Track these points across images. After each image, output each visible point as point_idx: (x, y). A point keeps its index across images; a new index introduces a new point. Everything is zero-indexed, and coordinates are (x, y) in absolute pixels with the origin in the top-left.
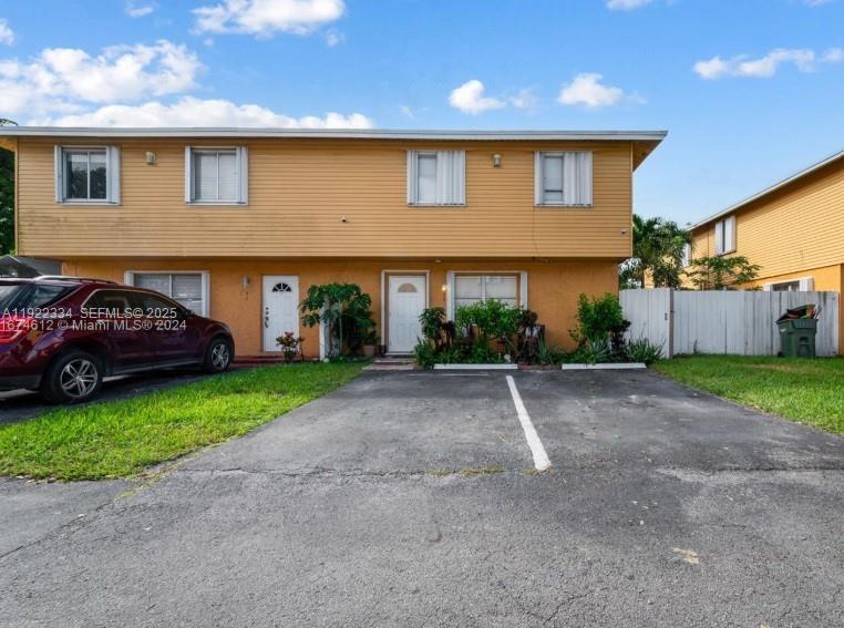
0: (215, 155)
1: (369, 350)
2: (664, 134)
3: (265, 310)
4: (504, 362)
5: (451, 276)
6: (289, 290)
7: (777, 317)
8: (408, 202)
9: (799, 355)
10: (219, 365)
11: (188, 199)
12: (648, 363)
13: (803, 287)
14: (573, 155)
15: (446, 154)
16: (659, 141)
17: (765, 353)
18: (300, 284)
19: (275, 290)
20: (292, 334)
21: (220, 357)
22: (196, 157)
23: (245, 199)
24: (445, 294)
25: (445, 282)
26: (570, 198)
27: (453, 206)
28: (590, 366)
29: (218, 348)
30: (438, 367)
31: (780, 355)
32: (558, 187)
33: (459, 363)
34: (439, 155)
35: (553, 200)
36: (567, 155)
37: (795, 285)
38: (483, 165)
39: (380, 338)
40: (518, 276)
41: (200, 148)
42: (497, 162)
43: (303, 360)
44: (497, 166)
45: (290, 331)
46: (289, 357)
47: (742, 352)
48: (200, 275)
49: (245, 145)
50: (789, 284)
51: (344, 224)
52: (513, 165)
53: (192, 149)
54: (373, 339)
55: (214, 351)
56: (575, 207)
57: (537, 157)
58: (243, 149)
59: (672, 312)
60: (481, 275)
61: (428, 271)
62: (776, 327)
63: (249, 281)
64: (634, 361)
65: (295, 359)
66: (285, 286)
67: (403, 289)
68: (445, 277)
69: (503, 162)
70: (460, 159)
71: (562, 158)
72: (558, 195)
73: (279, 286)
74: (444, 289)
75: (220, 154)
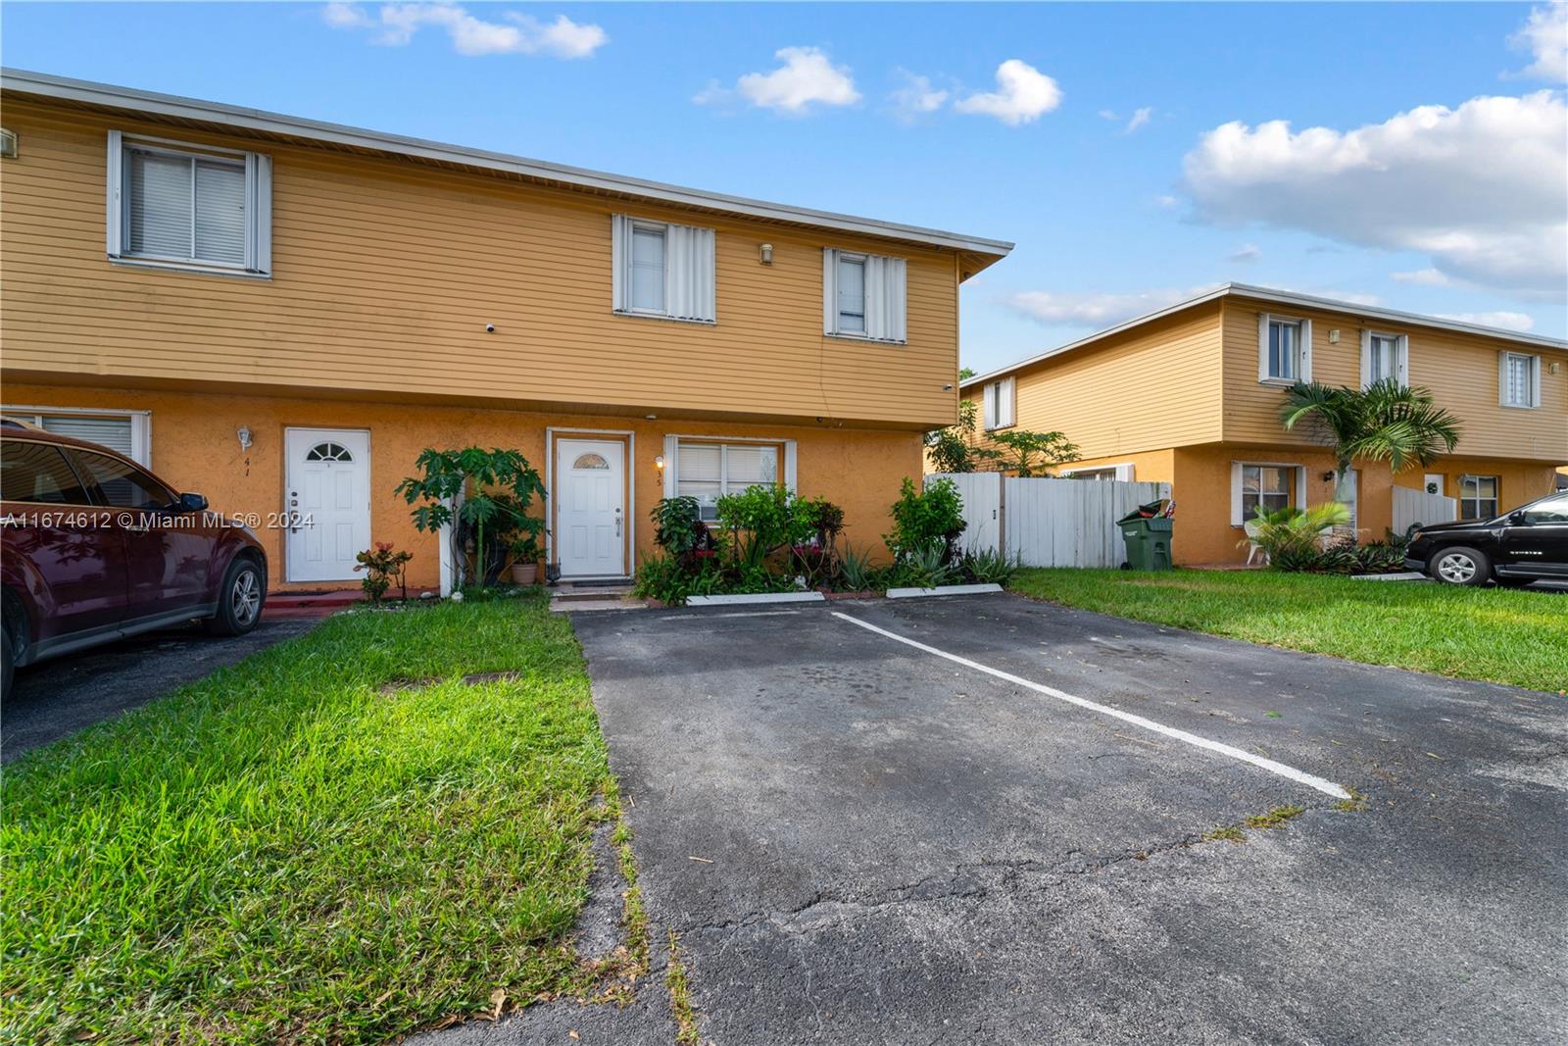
0: (186, 162)
1: (525, 573)
2: (1009, 247)
3: (289, 497)
4: (798, 589)
5: (671, 442)
6: (346, 457)
7: (1119, 517)
8: (617, 305)
9: (1155, 568)
10: (244, 617)
11: (114, 245)
12: (1002, 583)
13: (1123, 476)
14: (880, 262)
15: (682, 230)
16: (999, 257)
17: (1095, 564)
18: (372, 448)
19: (312, 456)
20: (390, 546)
21: (245, 598)
22: (134, 158)
23: (265, 264)
24: (660, 473)
25: (661, 454)
26: (876, 329)
27: (696, 323)
28: (929, 592)
29: (242, 580)
30: (695, 600)
31: (1126, 566)
32: (858, 310)
33: (725, 593)
34: (672, 230)
35: (851, 328)
36: (871, 260)
37: (1111, 472)
38: (744, 257)
39: (544, 551)
40: (781, 450)
41: (144, 140)
42: (767, 257)
43: (405, 596)
44: (767, 263)
45: (385, 541)
46: (375, 592)
47: (1071, 564)
48: (128, 419)
49: (265, 152)
50: (1097, 471)
51: (490, 337)
52: (792, 264)
53: (124, 139)
54: (532, 553)
55: (236, 585)
56: (882, 343)
57: (828, 257)
58: (262, 159)
59: (1002, 507)
60: (719, 443)
61: (632, 433)
62: (1118, 530)
63: (252, 437)
64: (983, 581)
65: (385, 595)
66: (336, 449)
67: (583, 463)
68: (662, 444)
69: (776, 259)
70: (706, 243)
71: (863, 264)
72: (857, 322)
73: (322, 449)
74: (660, 465)
75: (200, 163)
